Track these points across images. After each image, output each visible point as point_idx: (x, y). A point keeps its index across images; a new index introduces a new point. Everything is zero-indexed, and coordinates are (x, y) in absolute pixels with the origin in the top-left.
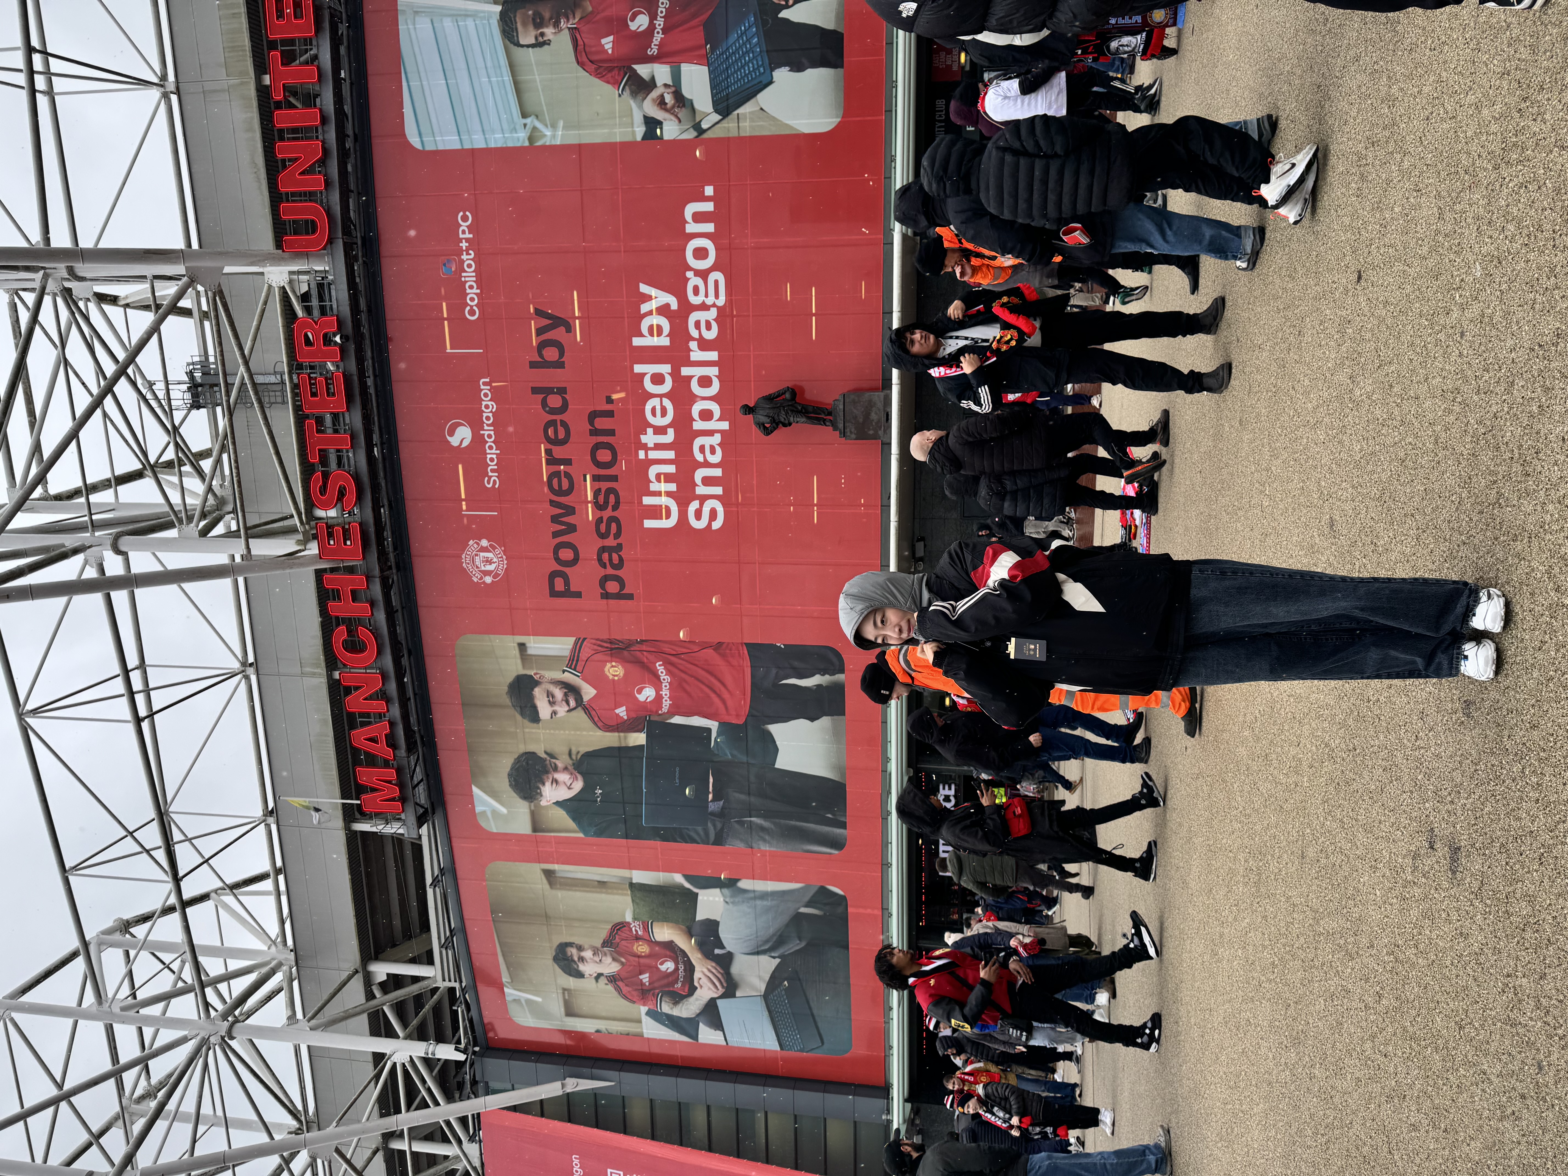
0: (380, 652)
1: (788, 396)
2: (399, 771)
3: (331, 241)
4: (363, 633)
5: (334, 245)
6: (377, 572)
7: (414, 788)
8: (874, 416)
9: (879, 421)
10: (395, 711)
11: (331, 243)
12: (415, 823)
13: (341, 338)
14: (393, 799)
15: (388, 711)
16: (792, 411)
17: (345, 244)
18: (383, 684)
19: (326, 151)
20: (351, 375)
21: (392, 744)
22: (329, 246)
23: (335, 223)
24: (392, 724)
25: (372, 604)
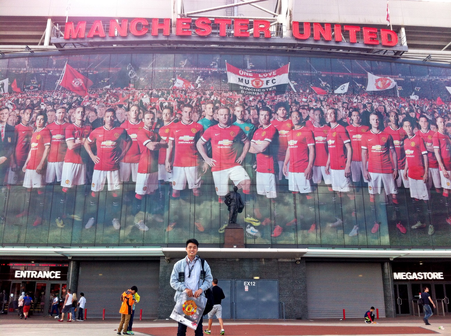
0: (136, 36)
2: (82, 38)
4: (145, 31)
5: (295, 40)
6: (170, 39)
7: (73, 44)
10: (108, 39)
14: (70, 35)
16: (235, 207)
17: (295, 44)
18: (122, 36)
19: (327, 41)
20: (248, 40)
21: (95, 37)
23: (303, 41)
25: (157, 36)
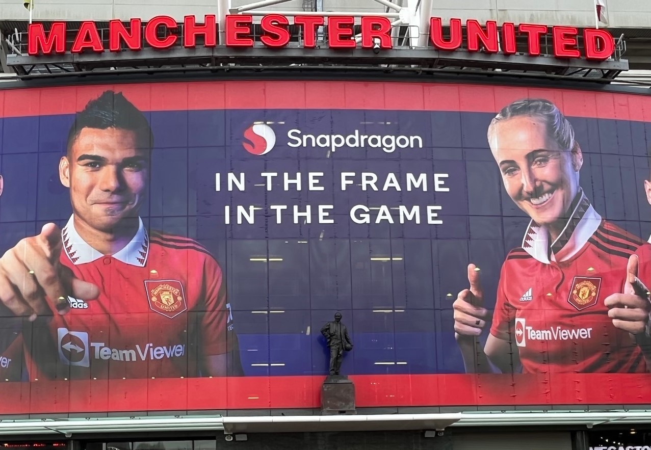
0: (156, 50)
1: (348, 345)
2: (62, 55)
3: (438, 50)
4: (171, 40)
5: (434, 51)
6: (216, 54)
7: (46, 65)
8: (338, 404)
9: (337, 407)
10: (108, 57)
11: (436, 50)
12: (16, 63)
13: (377, 48)
14: (39, 48)
15: (111, 51)
16: (339, 348)
17: (434, 59)
18: (132, 50)
19: (489, 54)
20: (352, 53)
21: (85, 52)
22: (433, 48)
23: (448, 54)
24: (99, 53)
25: (192, 48)
